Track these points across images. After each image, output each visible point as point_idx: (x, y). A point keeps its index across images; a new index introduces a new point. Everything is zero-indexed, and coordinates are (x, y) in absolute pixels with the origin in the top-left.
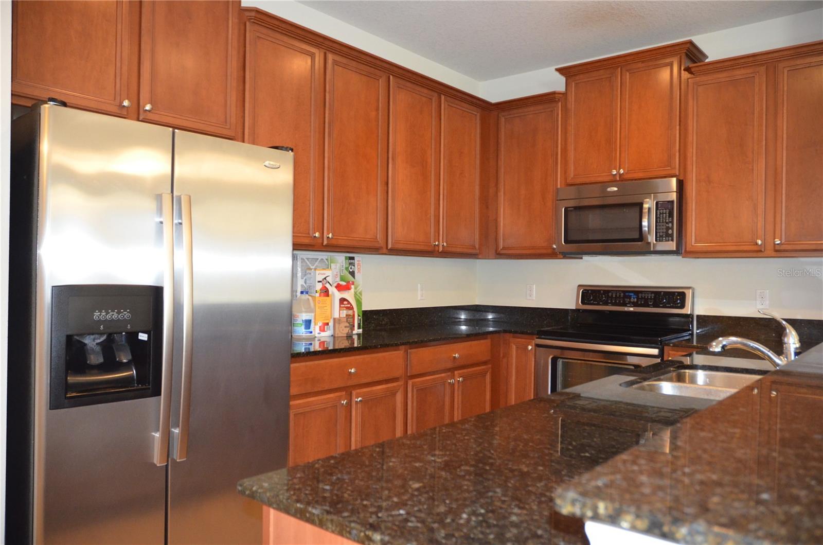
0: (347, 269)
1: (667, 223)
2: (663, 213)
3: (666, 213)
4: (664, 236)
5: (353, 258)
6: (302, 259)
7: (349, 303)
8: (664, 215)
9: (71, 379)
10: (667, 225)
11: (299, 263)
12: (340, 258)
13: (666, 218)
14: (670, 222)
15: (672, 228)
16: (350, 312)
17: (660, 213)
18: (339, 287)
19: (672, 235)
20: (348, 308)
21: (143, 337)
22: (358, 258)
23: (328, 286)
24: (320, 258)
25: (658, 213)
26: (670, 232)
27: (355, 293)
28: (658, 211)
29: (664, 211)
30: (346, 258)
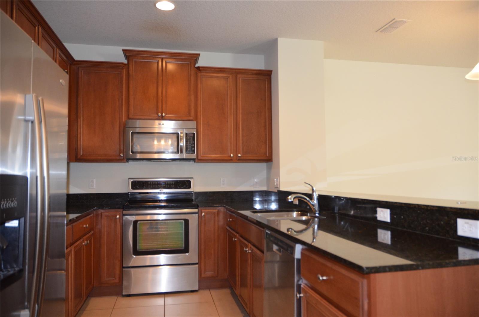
1: (191, 144)
2: (189, 139)
3: (191, 139)
4: (190, 151)
8: (190, 140)
10: (192, 145)
13: (191, 141)
14: (193, 144)
15: (194, 147)
17: (188, 139)
19: (194, 151)
25: (187, 139)
26: (193, 149)
28: (187, 138)
29: (190, 138)
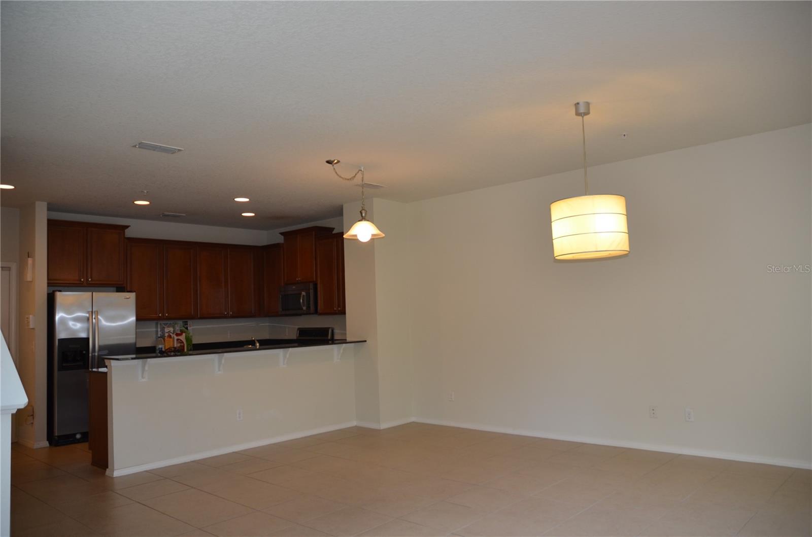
0: (184, 326)
5: (187, 322)
6: (160, 324)
7: (181, 340)
9: (64, 365)
11: (159, 326)
12: (180, 323)
16: (182, 344)
18: (177, 335)
20: (181, 343)
21: (84, 352)
22: (190, 322)
23: (171, 334)
24: (169, 323)
27: (186, 336)
30: (183, 322)
